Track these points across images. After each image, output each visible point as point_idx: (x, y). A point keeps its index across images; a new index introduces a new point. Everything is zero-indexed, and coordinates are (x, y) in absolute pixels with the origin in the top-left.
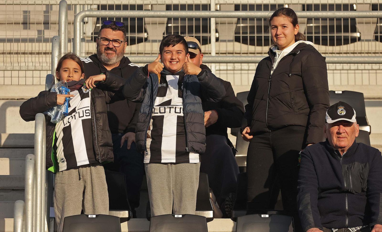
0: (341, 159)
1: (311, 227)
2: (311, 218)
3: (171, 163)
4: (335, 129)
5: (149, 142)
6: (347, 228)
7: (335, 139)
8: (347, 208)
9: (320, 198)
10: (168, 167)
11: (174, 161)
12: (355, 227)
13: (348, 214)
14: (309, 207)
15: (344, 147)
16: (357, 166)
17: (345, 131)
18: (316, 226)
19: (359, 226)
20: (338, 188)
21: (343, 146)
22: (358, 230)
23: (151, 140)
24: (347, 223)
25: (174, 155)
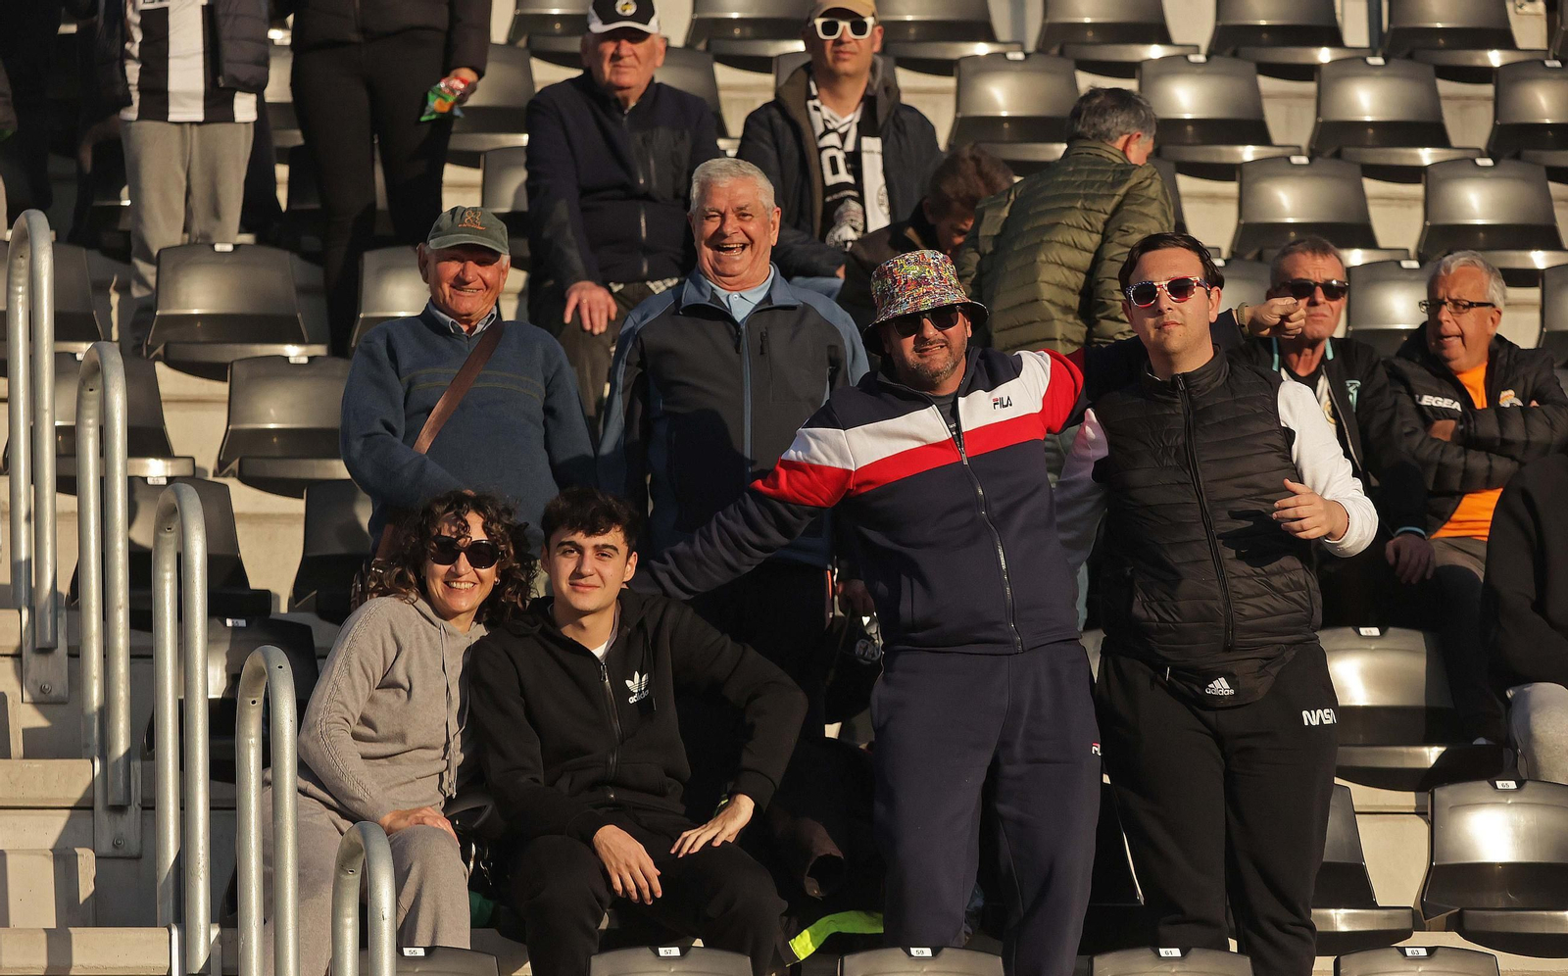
0: (625, 119)
1: (578, 280)
2: (575, 257)
3: (192, 123)
4: (609, 48)
5: (133, 71)
6: (645, 281)
7: (607, 68)
8: (644, 235)
9: (584, 210)
10: (183, 134)
11: (200, 117)
12: (662, 279)
13: (647, 250)
14: (569, 233)
15: (629, 88)
16: (663, 136)
17: (631, 53)
18: (590, 278)
19: (671, 277)
20: (623, 187)
21: (626, 86)
22: (668, 288)
23: (139, 67)
24: (645, 269)
25: (200, 104)
